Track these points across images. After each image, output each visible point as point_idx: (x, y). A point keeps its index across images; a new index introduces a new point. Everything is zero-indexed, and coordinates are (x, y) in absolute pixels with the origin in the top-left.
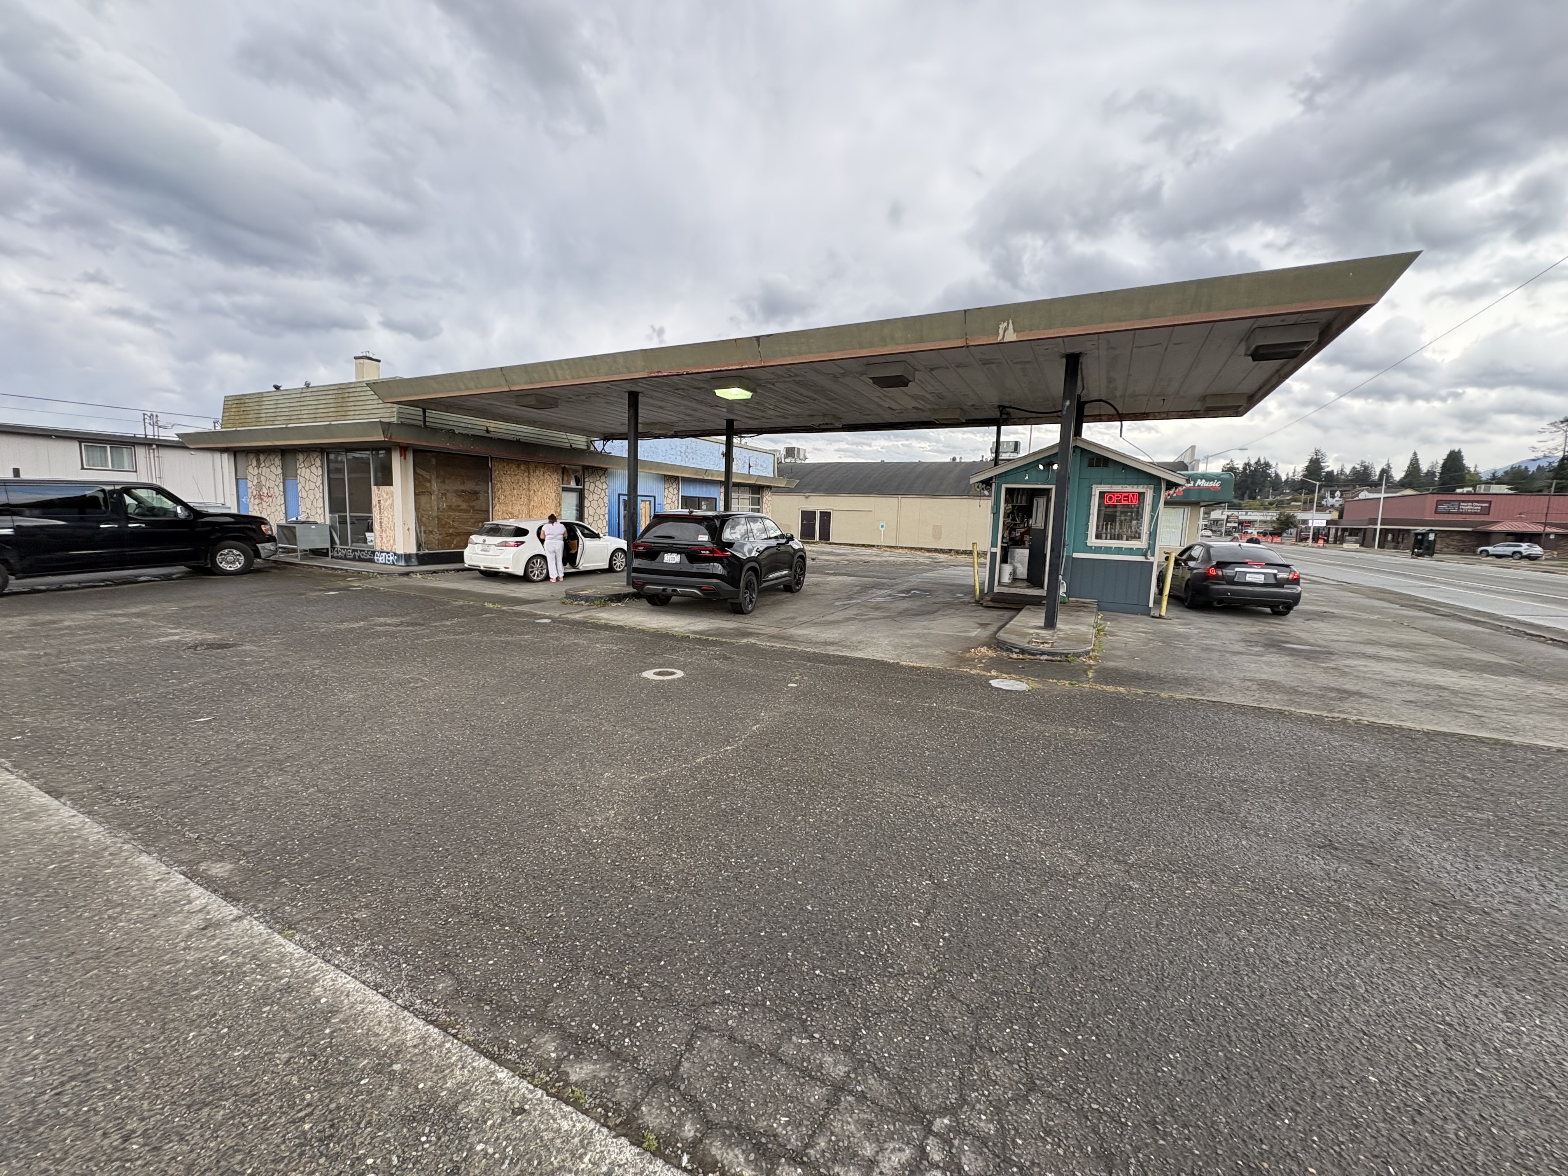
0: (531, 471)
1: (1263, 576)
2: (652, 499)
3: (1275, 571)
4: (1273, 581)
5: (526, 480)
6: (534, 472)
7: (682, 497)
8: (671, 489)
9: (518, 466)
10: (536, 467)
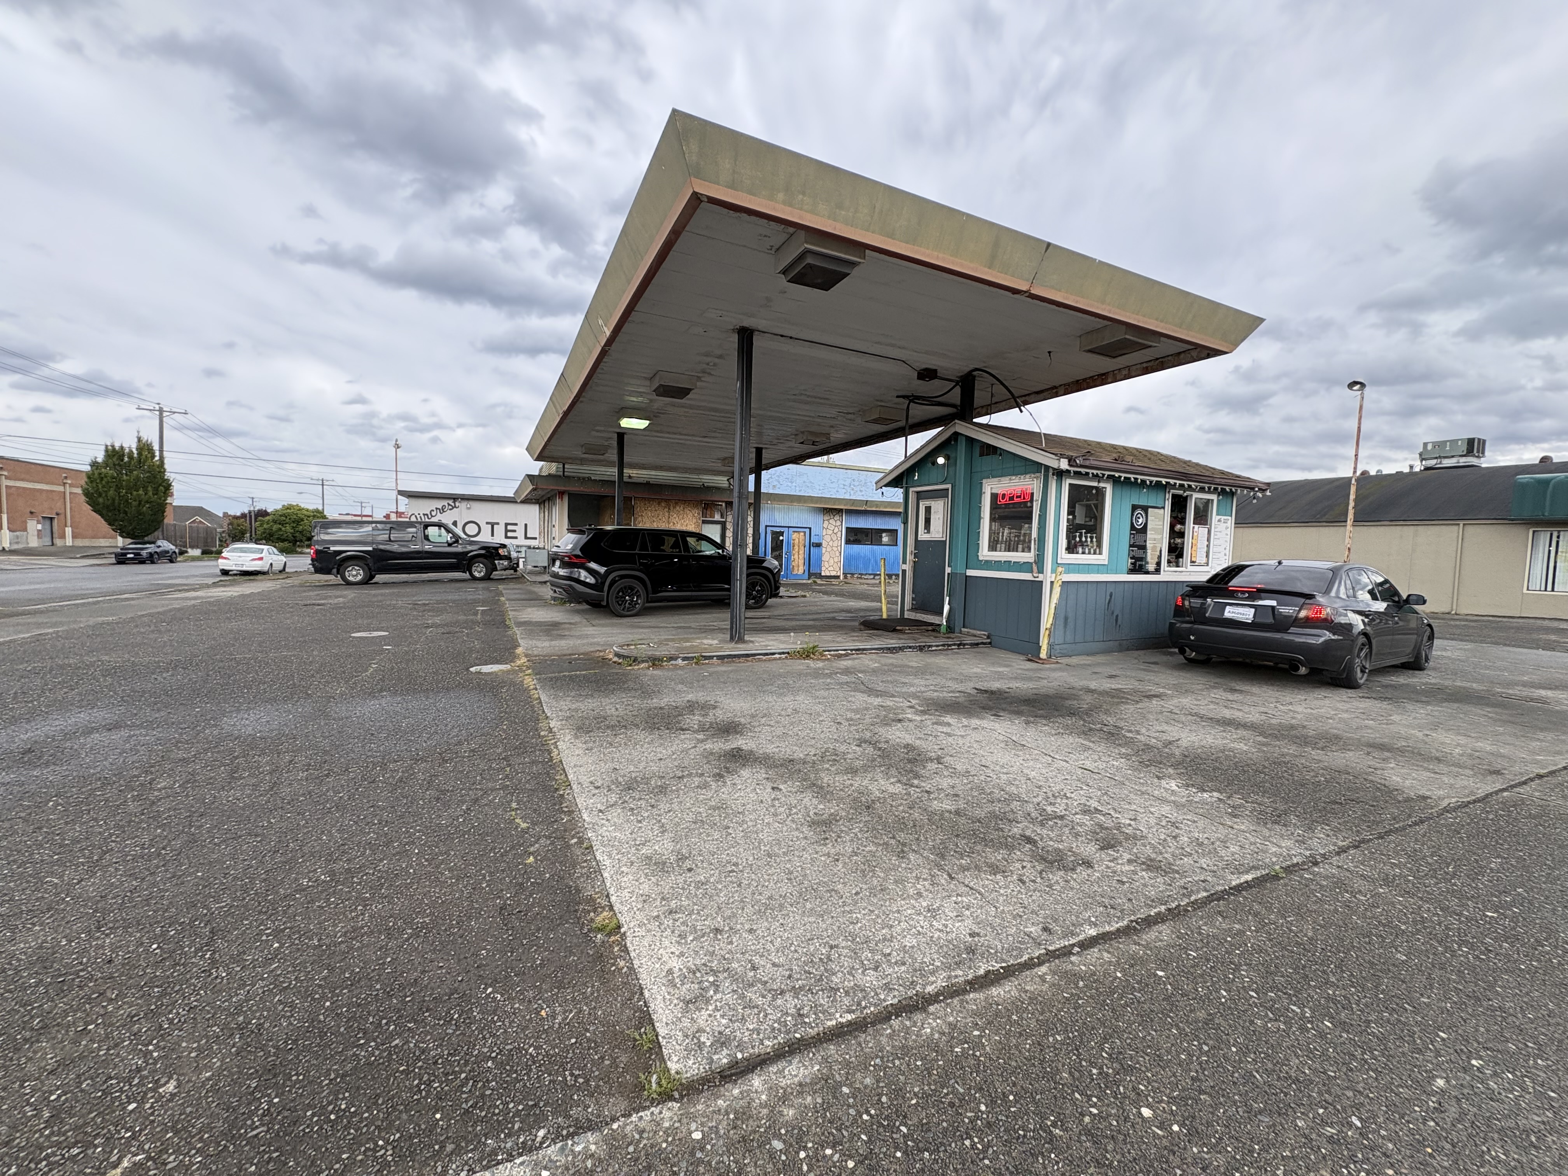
0: (672, 508)
1: (1253, 610)
2: (807, 531)
3: (1273, 603)
4: (1270, 620)
5: (667, 514)
6: (674, 507)
7: (847, 528)
8: (831, 521)
9: (659, 504)
10: (676, 503)
